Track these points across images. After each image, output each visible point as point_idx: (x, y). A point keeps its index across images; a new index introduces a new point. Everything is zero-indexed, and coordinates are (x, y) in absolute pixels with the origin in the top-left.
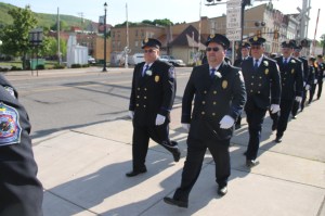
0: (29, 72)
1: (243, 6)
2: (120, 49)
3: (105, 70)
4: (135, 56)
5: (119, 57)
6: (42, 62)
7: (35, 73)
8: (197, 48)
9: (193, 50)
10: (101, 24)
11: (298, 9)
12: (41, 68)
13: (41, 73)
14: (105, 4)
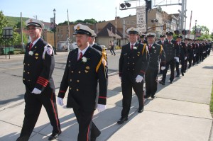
0: (4, 57)
1: (147, 10)
3: (55, 54)
4: (73, 44)
5: (63, 44)
6: (12, 49)
7: (8, 57)
8: (115, 38)
9: (112, 39)
10: (52, 23)
11: (179, 11)
12: (11, 53)
13: (12, 57)
14: (54, 10)
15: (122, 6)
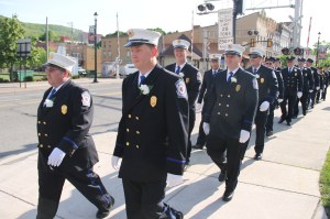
0: (17, 84)
1: (235, 15)
2: (112, 60)
3: (95, 81)
4: (126, 67)
5: (110, 67)
6: (30, 73)
7: (23, 85)
8: (190, 58)
10: (91, 34)
11: (290, 17)
12: (29, 79)
13: (29, 84)
14: (96, 14)
15: (201, 8)
